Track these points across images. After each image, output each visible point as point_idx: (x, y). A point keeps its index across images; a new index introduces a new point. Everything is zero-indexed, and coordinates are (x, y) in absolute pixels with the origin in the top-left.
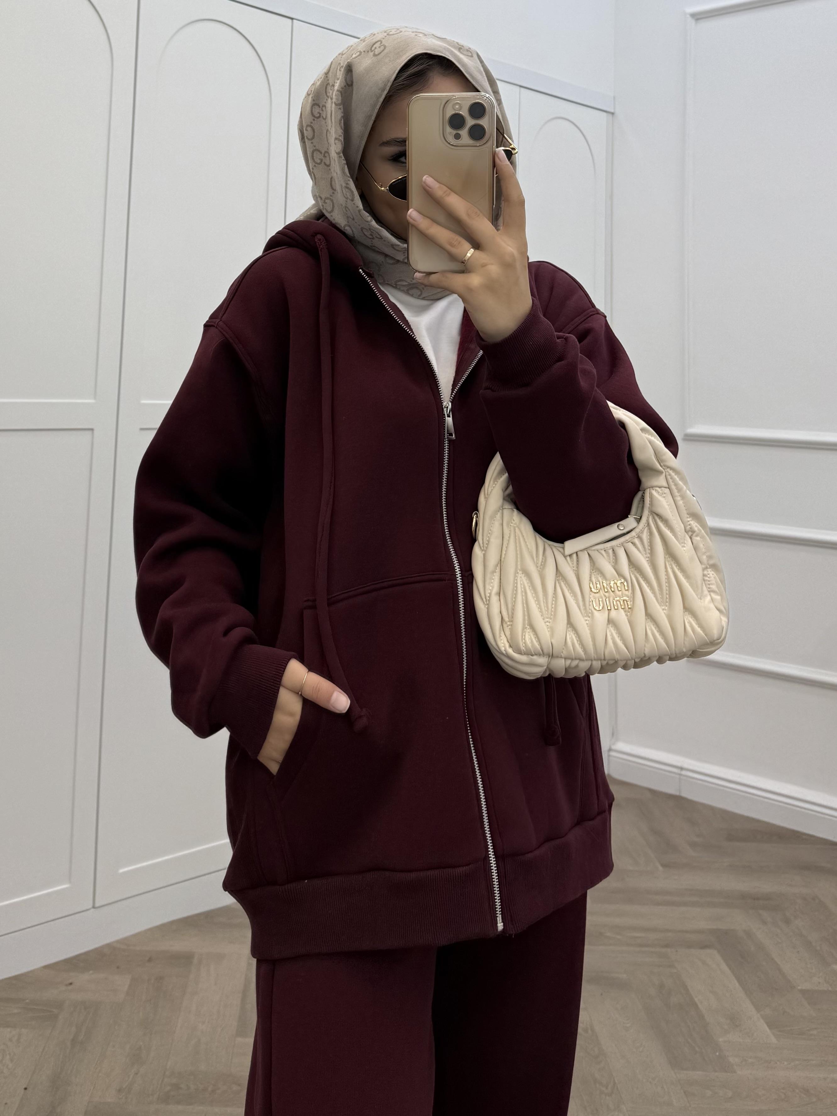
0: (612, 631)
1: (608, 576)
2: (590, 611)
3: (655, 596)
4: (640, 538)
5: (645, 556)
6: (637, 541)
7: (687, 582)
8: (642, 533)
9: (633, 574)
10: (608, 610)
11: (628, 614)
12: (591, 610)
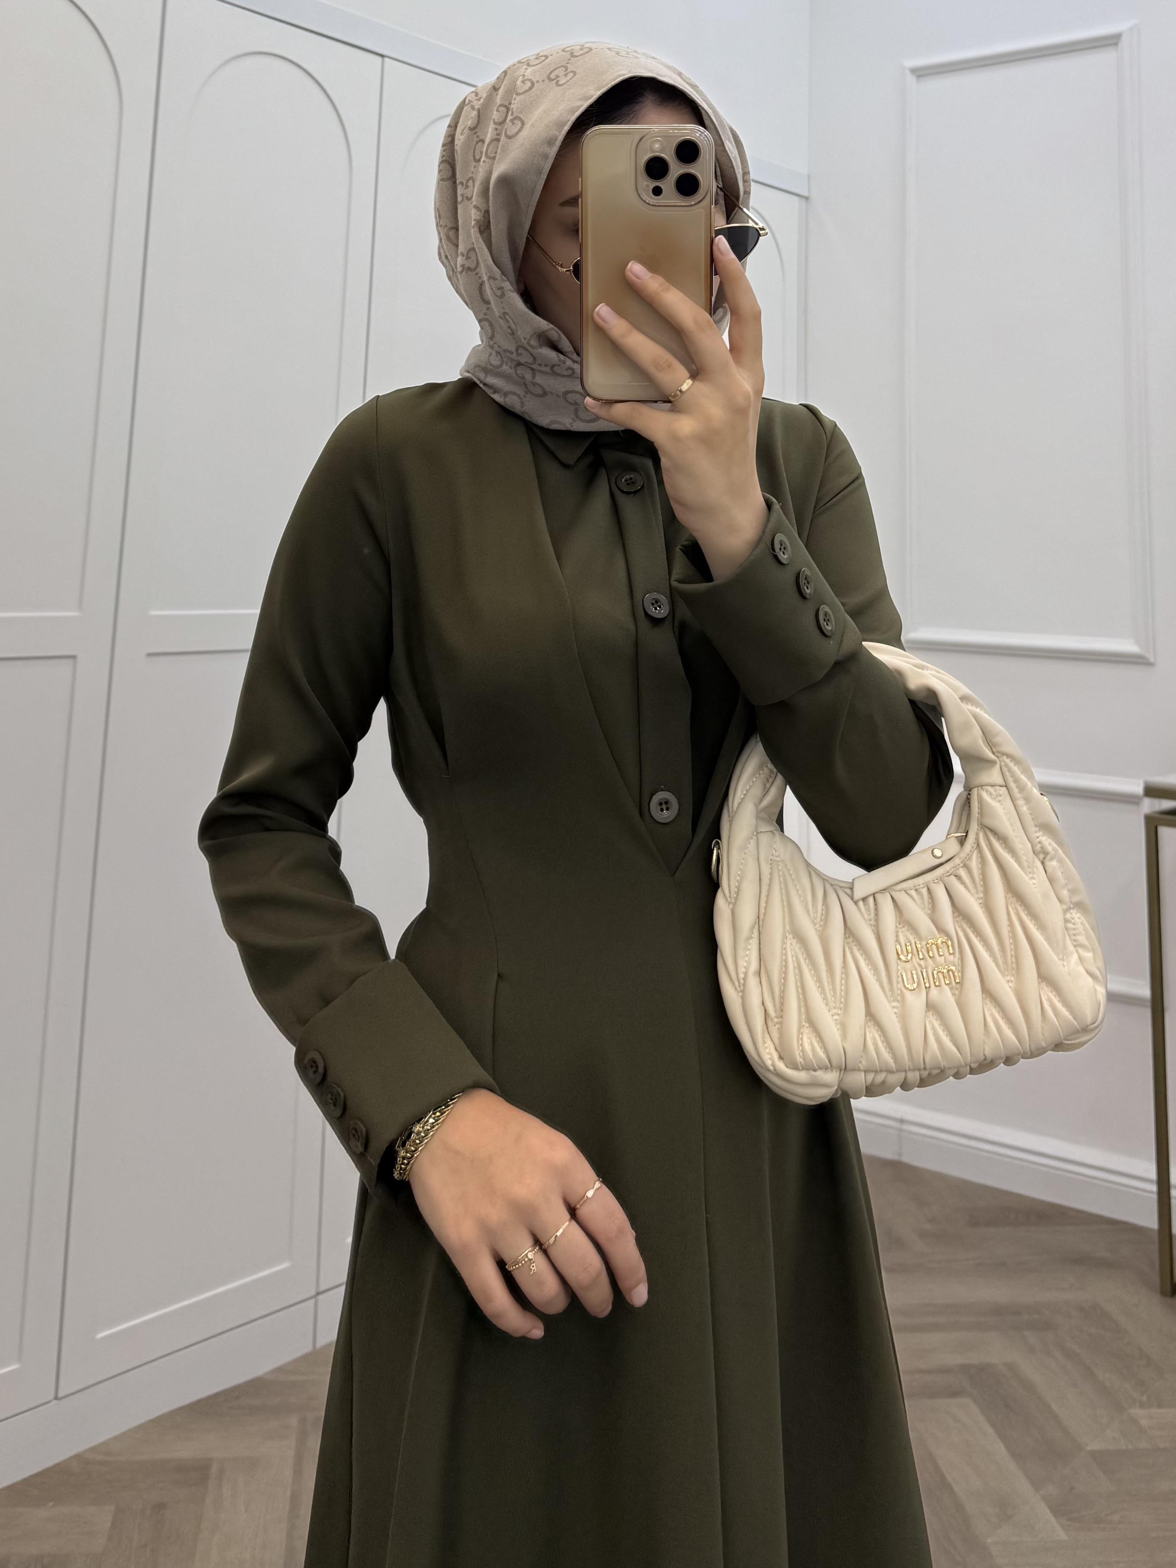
0: (933, 1022)
1: (923, 931)
2: (899, 992)
3: (995, 960)
4: (966, 866)
5: (976, 896)
6: (962, 873)
7: (1041, 934)
8: (969, 859)
9: (959, 927)
10: (926, 988)
11: (956, 992)
12: (901, 991)
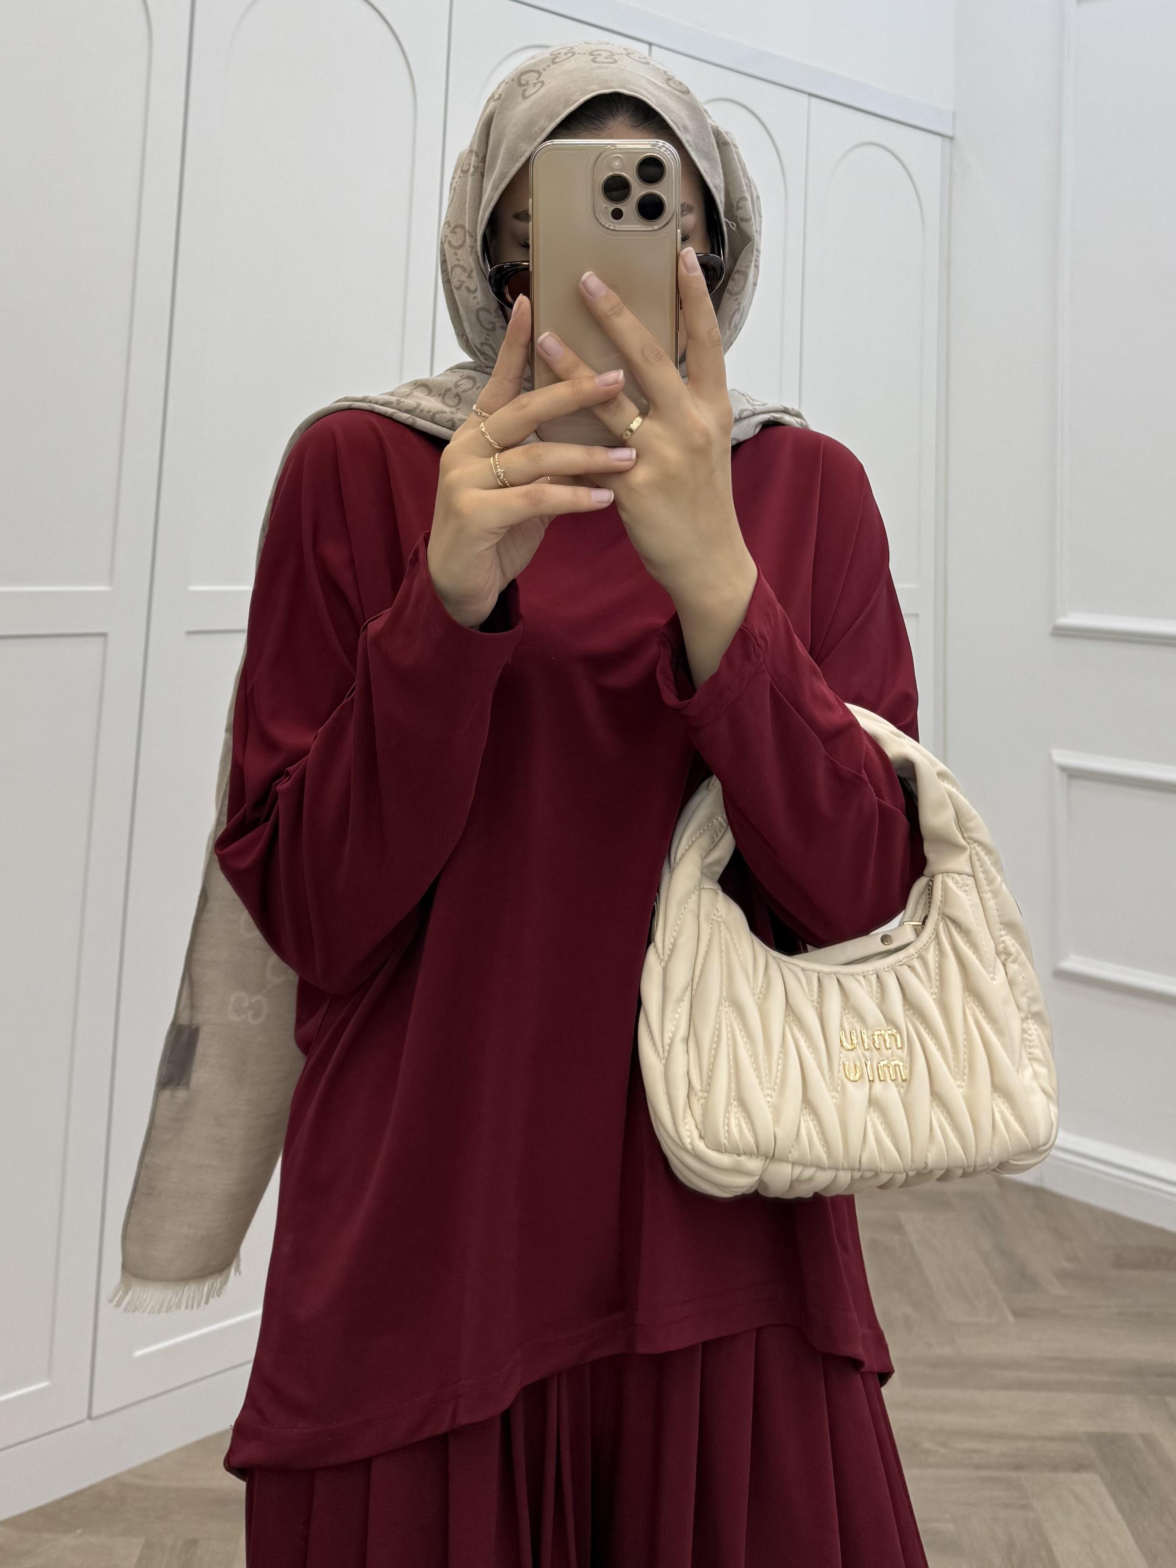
0: (875, 1120)
1: (870, 1020)
2: (839, 1081)
3: (947, 1062)
4: (922, 958)
5: (931, 991)
6: (917, 964)
7: (998, 1040)
8: (925, 949)
9: (909, 1021)
10: (869, 1080)
11: (902, 1090)
12: (842, 1082)
